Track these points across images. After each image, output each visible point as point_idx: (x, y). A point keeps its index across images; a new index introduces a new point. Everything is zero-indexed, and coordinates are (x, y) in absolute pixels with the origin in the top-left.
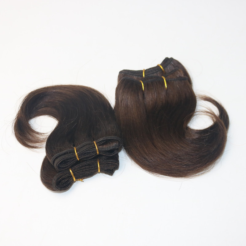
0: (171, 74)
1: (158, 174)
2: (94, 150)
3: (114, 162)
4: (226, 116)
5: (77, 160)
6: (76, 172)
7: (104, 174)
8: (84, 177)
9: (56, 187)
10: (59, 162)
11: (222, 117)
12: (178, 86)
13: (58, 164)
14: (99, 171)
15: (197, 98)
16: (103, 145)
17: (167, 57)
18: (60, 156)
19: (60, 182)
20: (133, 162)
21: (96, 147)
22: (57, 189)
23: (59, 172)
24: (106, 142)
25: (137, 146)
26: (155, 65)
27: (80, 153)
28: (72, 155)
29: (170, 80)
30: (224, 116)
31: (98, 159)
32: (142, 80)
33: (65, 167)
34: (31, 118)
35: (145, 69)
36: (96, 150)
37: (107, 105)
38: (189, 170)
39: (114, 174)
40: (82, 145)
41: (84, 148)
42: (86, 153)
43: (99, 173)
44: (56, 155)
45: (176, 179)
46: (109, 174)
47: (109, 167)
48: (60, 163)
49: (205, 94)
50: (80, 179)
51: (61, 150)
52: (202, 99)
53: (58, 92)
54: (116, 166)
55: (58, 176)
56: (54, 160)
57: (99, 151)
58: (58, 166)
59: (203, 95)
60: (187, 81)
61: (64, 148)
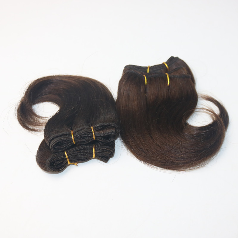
0: (175, 71)
1: (152, 165)
2: (90, 135)
3: (109, 149)
4: (225, 115)
5: (73, 143)
6: (71, 155)
7: (99, 161)
8: (78, 161)
9: (49, 167)
10: (55, 142)
11: (221, 116)
12: (180, 83)
13: (54, 144)
14: (94, 157)
15: (198, 97)
16: (100, 130)
17: (172, 56)
18: (57, 137)
19: (54, 163)
20: (129, 151)
21: (92, 132)
22: (51, 169)
23: (54, 153)
24: (104, 128)
25: (134, 136)
26: (160, 63)
27: (76, 136)
28: (69, 137)
29: (173, 77)
30: (224, 115)
31: (94, 145)
32: (146, 75)
33: (61, 149)
34: (34, 104)
35: (150, 66)
36: (93, 135)
37: (109, 96)
38: (184, 163)
39: (108, 161)
40: (79, 129)
41: (81, 132)
42: (82, 137)
43: (94, 159)
44: (53, 136)
45: (170, 172)
46: (104, 161)
47: (104, 153)
48: (56, 144)
49: (207, 94)
50: (74, 163)
51: (58, 132)
52: (204, 99)
53: (63, 80)
54: (111, 152)
55: (52, 156)
56: (51, 141)
57: (95, 136)
58: (53, 147)
59: (205, 95)
60: (190, 79)
61: (62, 131)
